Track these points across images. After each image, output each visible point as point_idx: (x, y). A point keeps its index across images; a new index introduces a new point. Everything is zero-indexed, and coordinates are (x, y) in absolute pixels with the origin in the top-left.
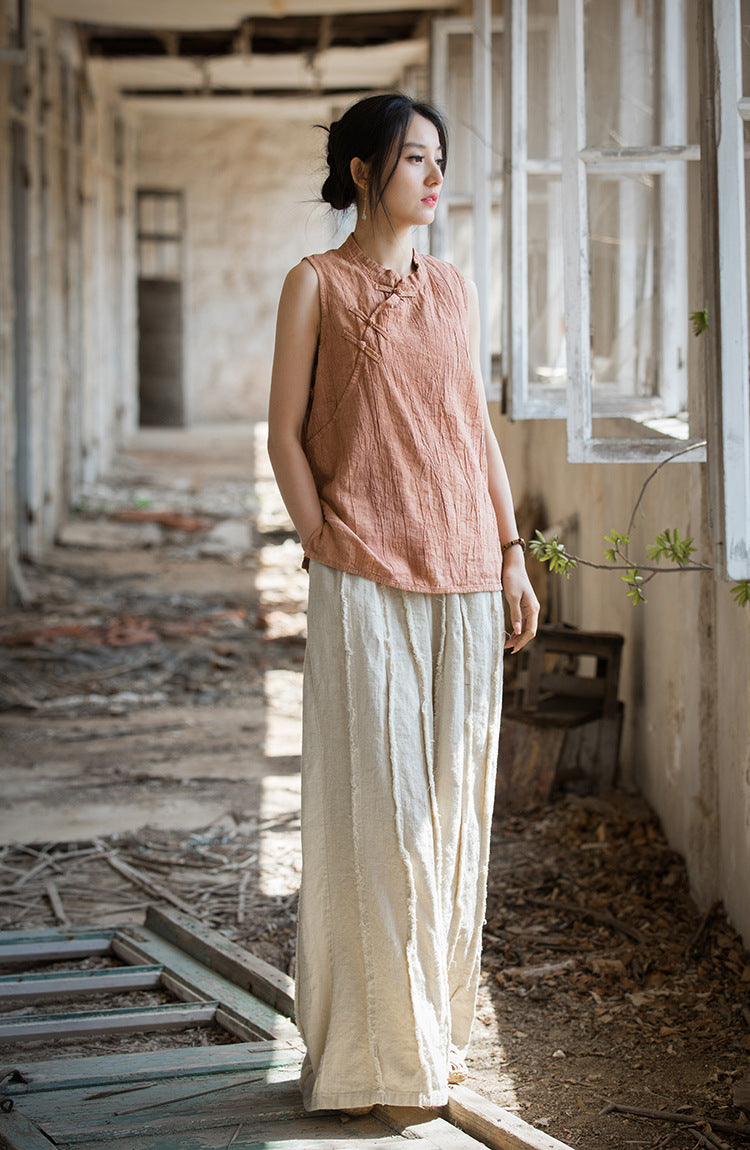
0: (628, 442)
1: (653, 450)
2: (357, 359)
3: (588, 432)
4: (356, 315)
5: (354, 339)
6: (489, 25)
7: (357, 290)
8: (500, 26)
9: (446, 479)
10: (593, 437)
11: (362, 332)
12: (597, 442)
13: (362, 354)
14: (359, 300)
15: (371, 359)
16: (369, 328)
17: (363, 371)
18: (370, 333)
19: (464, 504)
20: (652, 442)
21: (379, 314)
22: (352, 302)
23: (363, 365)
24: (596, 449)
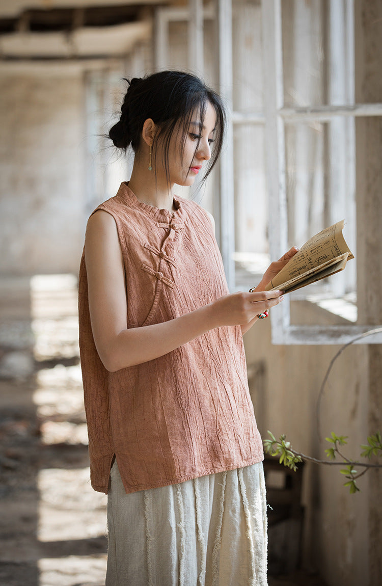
0: (317, 328)
1: (336, 334)
2: (156, 287)
3: (287, 321)
4: (150, 251)
5: (152, 271)
6: (200, 13)
7: (145, 230)
8: (210, 13)
9: (225, 375)
10: (291, 324)
11: (158, 264)
12: (294, 328)
13: (160, 283)
14: (148, 238)
15: (167, 286)
16: (162, 261)
17: (162, 296)
18: (164, 265)
19: (240, 394)
20: (336, 328)
21: (165, 248)
22: (145, 241)
23: (162, 292)
24: (294, 334)
